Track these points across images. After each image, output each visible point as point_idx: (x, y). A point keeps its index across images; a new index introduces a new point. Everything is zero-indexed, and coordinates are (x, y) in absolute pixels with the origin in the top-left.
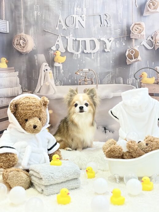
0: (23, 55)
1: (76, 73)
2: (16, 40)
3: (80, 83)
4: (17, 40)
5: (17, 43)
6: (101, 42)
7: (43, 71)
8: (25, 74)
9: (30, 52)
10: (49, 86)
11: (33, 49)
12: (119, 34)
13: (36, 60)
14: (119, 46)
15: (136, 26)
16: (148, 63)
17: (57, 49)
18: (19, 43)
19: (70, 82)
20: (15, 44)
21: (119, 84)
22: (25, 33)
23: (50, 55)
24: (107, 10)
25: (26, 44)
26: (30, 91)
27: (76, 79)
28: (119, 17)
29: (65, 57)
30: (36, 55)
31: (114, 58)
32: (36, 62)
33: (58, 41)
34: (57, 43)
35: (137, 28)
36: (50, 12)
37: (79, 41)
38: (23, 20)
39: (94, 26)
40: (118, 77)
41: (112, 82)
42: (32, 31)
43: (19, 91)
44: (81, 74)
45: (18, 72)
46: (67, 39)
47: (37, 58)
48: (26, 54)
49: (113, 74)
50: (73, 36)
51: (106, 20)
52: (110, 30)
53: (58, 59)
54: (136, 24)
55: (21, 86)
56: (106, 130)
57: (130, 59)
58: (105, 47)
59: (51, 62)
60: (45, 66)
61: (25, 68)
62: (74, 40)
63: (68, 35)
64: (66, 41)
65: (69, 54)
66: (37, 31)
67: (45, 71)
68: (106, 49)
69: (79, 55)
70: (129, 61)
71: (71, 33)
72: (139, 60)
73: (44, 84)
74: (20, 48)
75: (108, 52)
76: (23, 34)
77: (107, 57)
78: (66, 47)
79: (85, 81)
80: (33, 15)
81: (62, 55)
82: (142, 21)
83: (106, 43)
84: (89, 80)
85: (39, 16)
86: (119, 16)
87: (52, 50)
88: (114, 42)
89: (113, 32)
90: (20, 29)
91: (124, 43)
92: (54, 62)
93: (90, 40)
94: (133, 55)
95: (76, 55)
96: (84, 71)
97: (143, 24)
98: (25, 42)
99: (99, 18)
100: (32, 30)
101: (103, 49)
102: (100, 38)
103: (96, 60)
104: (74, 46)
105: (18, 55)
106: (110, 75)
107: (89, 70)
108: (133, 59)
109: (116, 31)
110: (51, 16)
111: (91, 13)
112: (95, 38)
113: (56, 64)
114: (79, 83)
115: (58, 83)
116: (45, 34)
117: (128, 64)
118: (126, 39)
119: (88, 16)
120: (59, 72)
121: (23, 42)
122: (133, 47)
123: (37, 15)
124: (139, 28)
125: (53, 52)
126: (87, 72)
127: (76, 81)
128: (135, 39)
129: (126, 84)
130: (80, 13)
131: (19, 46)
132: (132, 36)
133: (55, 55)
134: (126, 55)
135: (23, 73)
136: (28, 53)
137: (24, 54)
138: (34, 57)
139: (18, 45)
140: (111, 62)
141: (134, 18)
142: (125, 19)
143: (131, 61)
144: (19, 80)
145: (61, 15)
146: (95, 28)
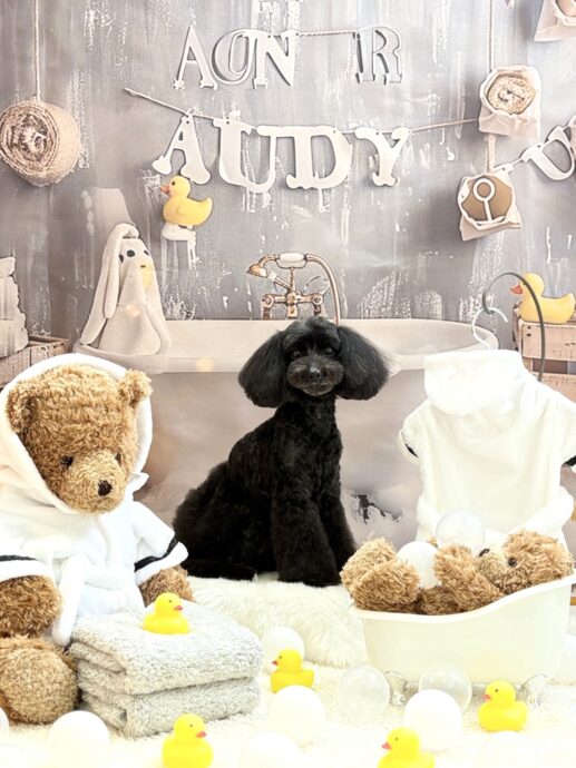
0: (36, 192)
1: (250, 271)
2: (7, 128)
3: (266, 309)
4: (13, 128)
5: (12, 137)
6: (358, 144)
7: (118, 259)
8: (43, 268)
9: (64, 179)
10: (138, 320)
11: (77, 165)
12: (433, 115)
13: (87, 211)
14: (431, 164)
15: (503, 81)
16: (548, 238)
17: (176, 170)
18: (20, 140)
19: (226, 304)
20: (4, 144)
21: (429, 318)
22: (48, 101)
23: (147, 192)
24: (387, 14)
25: (49, 144)
26: (62, 341)
27: (249, 293)
28: (435, 43)
29: (209, 201)
30: (89, 192)
31: (407, 214)
32: (87, 222)
33: (181, 138)
34: (176, 144)
35: (509, 92)
36: (150, 16)
37: (269, 137)
38: (41, 43)
39: (332, 77)
40: (422, 290)
41: (400, 311)
42: (76, 93)
43: (16, 336)
44: (273, 276)
45: (13, 259)
46: (219, 129)
47: (94, 204)
48: (48, 188)
49: (403, 279)
50: (242, 119)
51: (380, 55)
52: (398, 95)
53: (182, 211)
54: (505, 75)
55: (23, 315)
56: (370, 508)
57: (476, 220)
58: (372, 165)
59: (151, 222)
60: (123, 237)
61: (43, 242)
62: (249, 132)
63: (224, 113)
64: (216, 135)
65: (223, 190)
66: (94, 91)
67: (126, 257)
68: (378, 174)
69: (267, 198)
70: (469, 228)
71: (233, 106)
72: (510, 223)
73: (120, 310)
74: (24, 162)
75: (385, 185)
76: (38, 102)
77: (382, 208)
78: (212, 161)
79: (286, 303)
80: (81, 27)
81: (196, 193)
82: (530, 61)
83: (377, 152)
84: (303, 299)
85: (106, 29)
86: (435, 38)
87: (155, 172)
88: (411, 147)
89: (408, 107)
90: (24, 79)
91: (453, 151)
92: (164, 221)
93: (312, 138)
94: (486, 200)
95: (255, 196)
96: (285, 262)
97: (531, 73)
98: (43, 137)
99: (351, 43)
100: (73, 88)
101: (364, 174)
102: (355, 128)
103: (333, 220)
104: (247, 159)
105: (16, 190)
106: (389, 282)
107: (305, 259)
108: (486, 219)
109: (418, 100)
110: (155, 31)
111: (319, 24)
112: (332, 129)
113: (171, 232)
114: (262, 309)
115: (177, 308)
116: (128, 107)
117: (465, 238)
118: (459, 137)
119: (308, 36)
120: (183, 266)
121: (38, 134)
122: (488, 170)
123: (97, 27)
124: (517, 90)
125: (158, 182)
126: (297, 265)
127: (249, 304)
128: (499, 137)
129: (458, 321)
130: (273, 23)
131: (19, 154)
132: (485, 122)
133: (168, 192)
134: (460, 200)
135: (34, 262)
136: (59, 180)
137: (41, 186)
138: (82, 201)
139: (15, 150)
140: (398, 229)
141: (495, 50)
142: (459, 53)
143: (479, 228)
144: (17, 293)
145: (197, 28)
146: (335, 88)
